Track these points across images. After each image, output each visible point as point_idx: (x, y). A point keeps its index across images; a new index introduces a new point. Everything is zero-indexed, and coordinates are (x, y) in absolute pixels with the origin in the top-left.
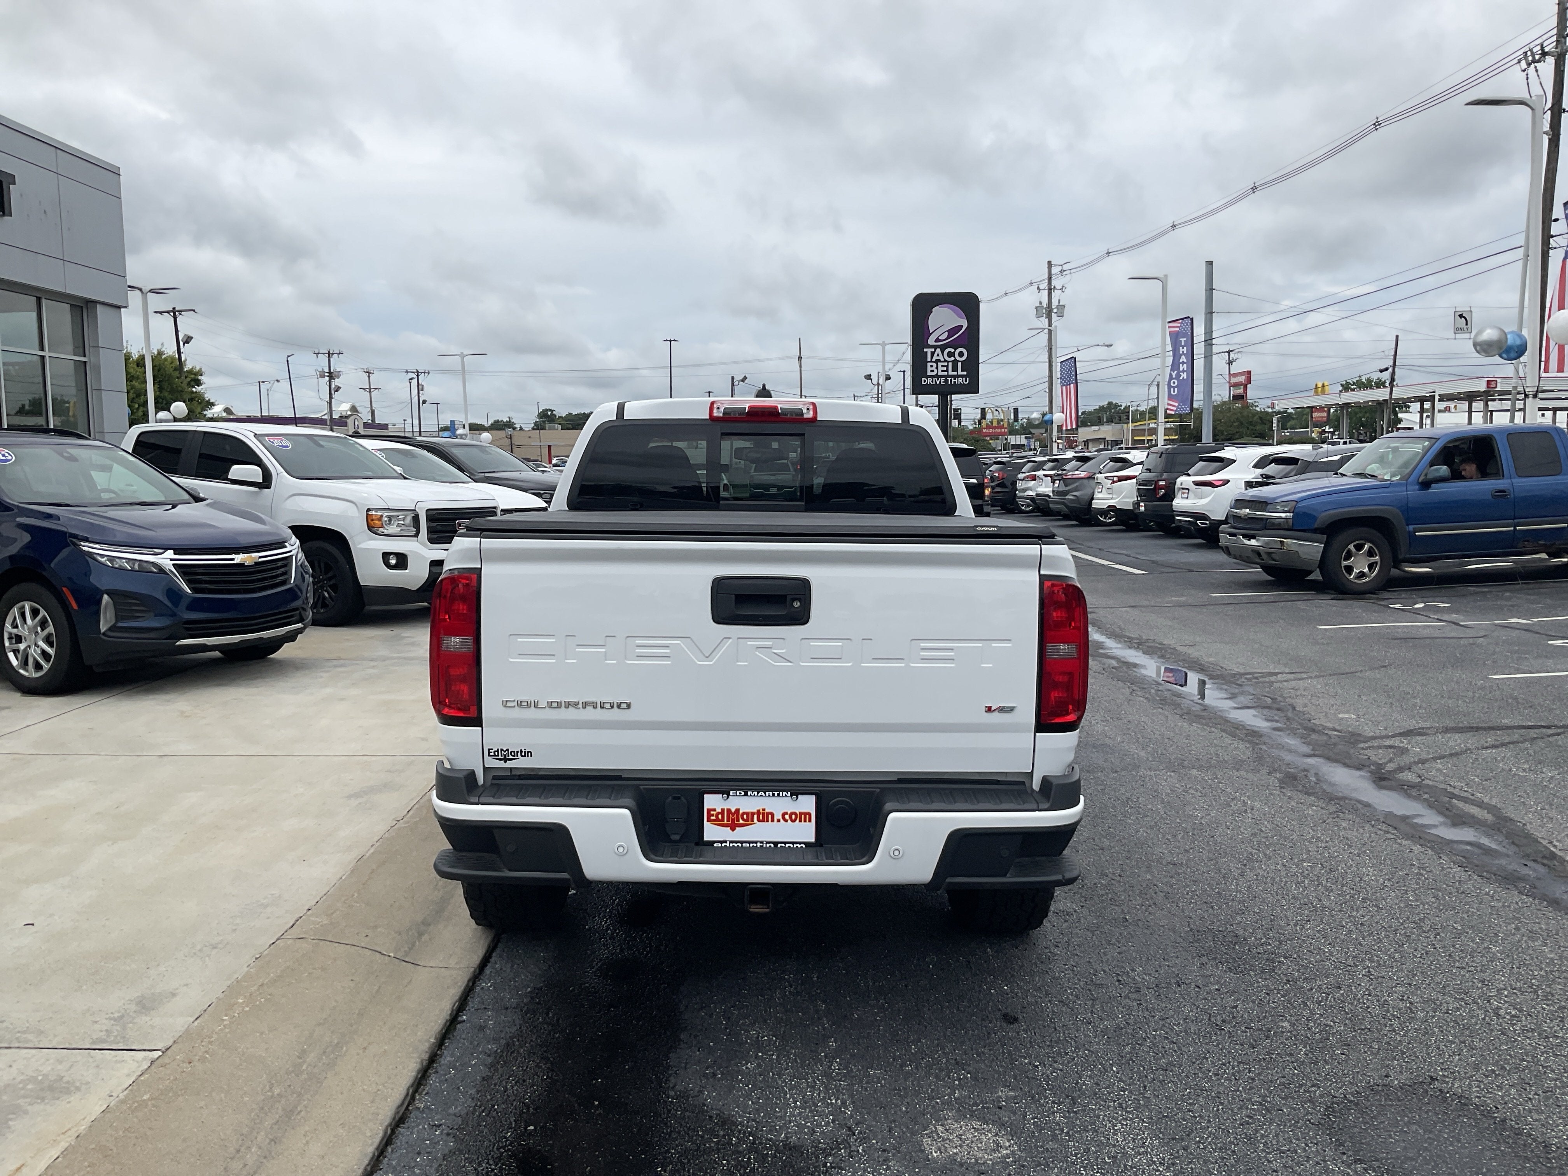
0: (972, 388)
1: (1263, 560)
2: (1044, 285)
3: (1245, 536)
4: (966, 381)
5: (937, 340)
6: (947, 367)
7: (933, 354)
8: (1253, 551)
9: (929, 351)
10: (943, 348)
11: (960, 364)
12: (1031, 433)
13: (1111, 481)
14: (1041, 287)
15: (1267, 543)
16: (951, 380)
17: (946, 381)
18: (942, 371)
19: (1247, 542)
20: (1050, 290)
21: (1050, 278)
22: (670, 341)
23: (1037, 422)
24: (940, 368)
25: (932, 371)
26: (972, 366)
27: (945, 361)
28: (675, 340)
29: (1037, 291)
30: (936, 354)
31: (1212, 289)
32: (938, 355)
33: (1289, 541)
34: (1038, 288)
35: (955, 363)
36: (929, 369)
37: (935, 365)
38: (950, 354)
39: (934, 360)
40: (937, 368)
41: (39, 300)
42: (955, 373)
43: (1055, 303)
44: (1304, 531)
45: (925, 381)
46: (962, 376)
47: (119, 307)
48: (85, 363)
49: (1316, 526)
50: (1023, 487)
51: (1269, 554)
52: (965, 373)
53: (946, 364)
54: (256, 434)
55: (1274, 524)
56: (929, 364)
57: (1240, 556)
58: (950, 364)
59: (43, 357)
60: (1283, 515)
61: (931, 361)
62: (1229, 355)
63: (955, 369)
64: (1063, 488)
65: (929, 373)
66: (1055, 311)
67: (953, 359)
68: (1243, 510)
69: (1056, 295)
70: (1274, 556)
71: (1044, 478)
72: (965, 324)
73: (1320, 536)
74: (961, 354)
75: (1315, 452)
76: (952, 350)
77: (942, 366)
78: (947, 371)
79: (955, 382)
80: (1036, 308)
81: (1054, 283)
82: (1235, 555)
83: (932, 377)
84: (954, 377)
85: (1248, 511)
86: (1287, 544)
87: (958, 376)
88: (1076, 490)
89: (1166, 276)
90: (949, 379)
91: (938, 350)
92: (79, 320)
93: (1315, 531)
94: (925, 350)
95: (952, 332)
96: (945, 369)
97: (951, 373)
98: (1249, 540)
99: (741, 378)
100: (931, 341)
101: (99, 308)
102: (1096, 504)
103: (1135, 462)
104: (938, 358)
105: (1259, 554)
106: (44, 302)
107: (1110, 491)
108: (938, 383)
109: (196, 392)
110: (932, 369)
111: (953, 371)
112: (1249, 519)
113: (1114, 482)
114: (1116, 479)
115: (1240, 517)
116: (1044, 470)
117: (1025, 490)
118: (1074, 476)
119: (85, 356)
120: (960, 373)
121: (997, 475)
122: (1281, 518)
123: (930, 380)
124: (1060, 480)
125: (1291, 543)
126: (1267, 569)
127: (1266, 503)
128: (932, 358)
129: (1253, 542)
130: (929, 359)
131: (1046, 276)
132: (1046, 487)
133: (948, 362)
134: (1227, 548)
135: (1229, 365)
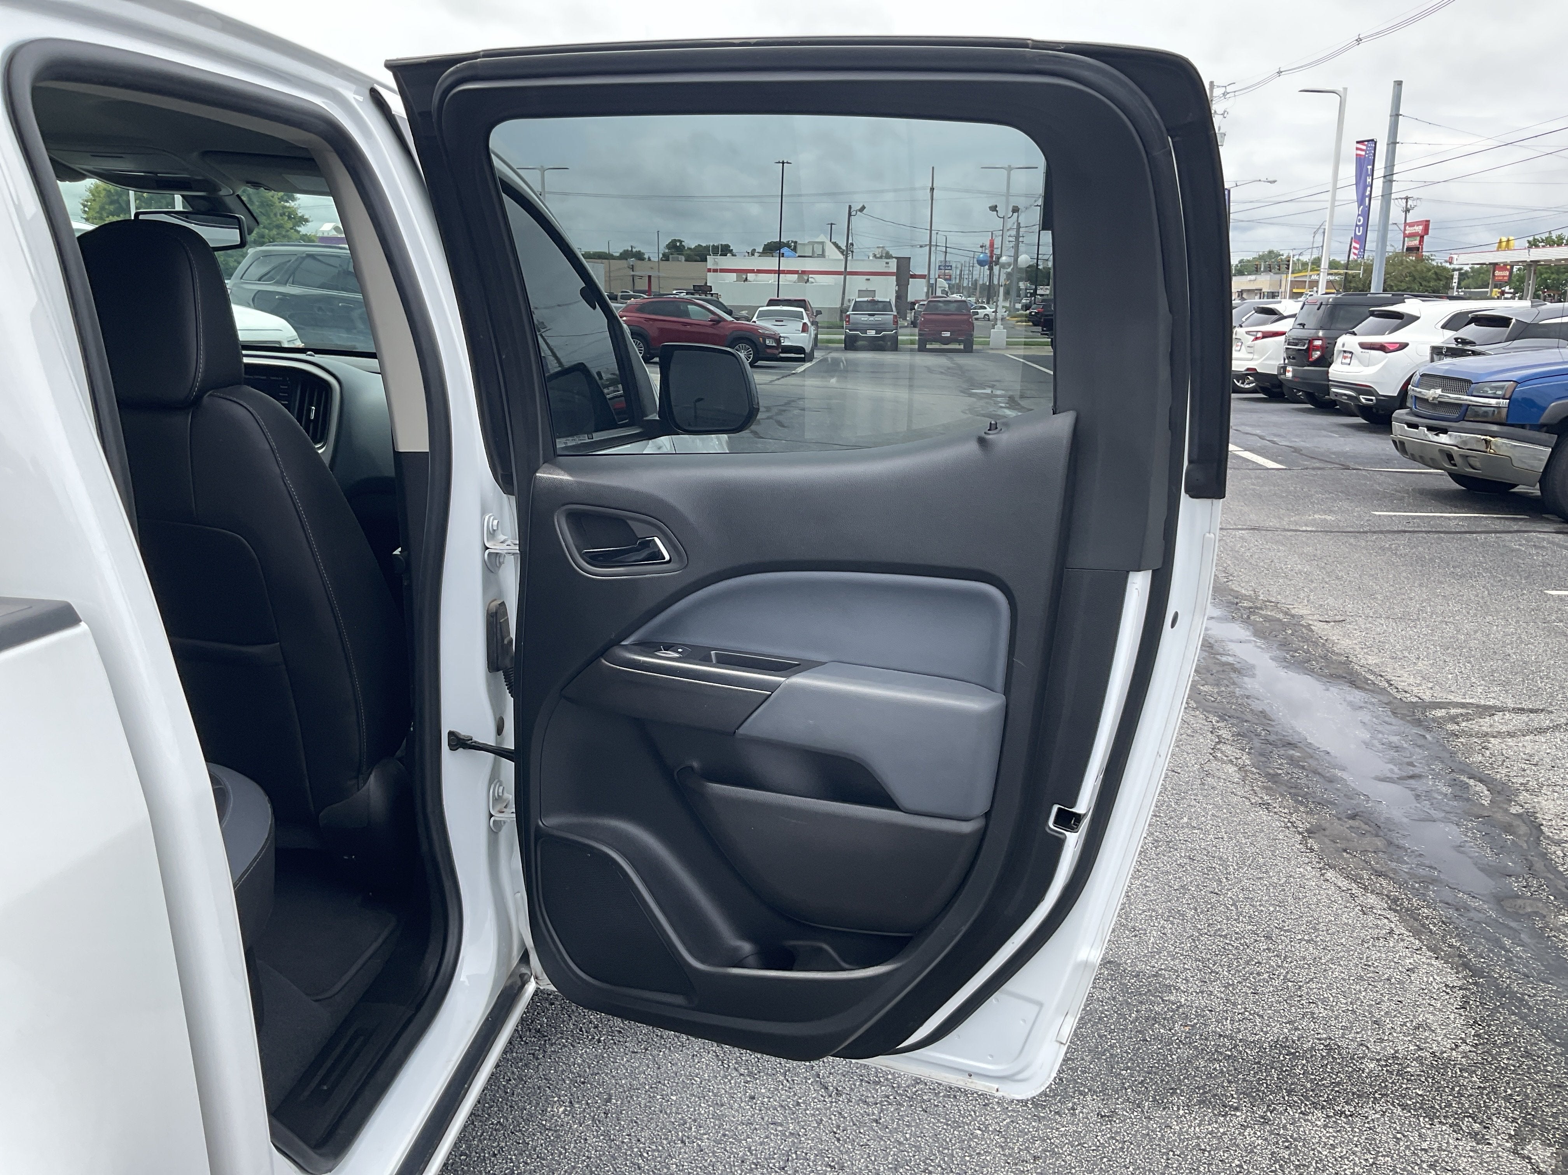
1: (1455, 465)
3: (1430, 429)
8: (1441, 451)
13: (1253, 338)
15: (1465, 442)
19: (1436, 439)
22: (783, 163)
28: (787, 163)
31: (1398, 115)
33: (1499, 440)
44: (1523, 427)
49: (1543, 419)
51: (1465, 457)
55: (1477, 414)
57: (1421, 457)
60: (1493, 402)
62: (1407, 202)
68: (1432, 391)
70: (1472, 461)
73: (1544, 436)
75: (1535, 310)
82: (1412, 455)
85: (1439, 391)
86: (1496, 446)
89: (1345, 89)
93: (1540, 428)
98: (1437, 435)
99: (859, 208)
102: (1234, 365)
103: (1285, 314)
105: (1450, 457)
107: (1252, 350)
109: (289, 207)
112: (1441, 404)
113: (1257, 339)
114: (1259, 335)
115: (1427, 400)
122: (1489, 406)
125: (1502, 445)
126: (1457, 477)
127: (1469, 382)
129: (1443, 438)
134: (1402, 443)
135: (1406, 213)
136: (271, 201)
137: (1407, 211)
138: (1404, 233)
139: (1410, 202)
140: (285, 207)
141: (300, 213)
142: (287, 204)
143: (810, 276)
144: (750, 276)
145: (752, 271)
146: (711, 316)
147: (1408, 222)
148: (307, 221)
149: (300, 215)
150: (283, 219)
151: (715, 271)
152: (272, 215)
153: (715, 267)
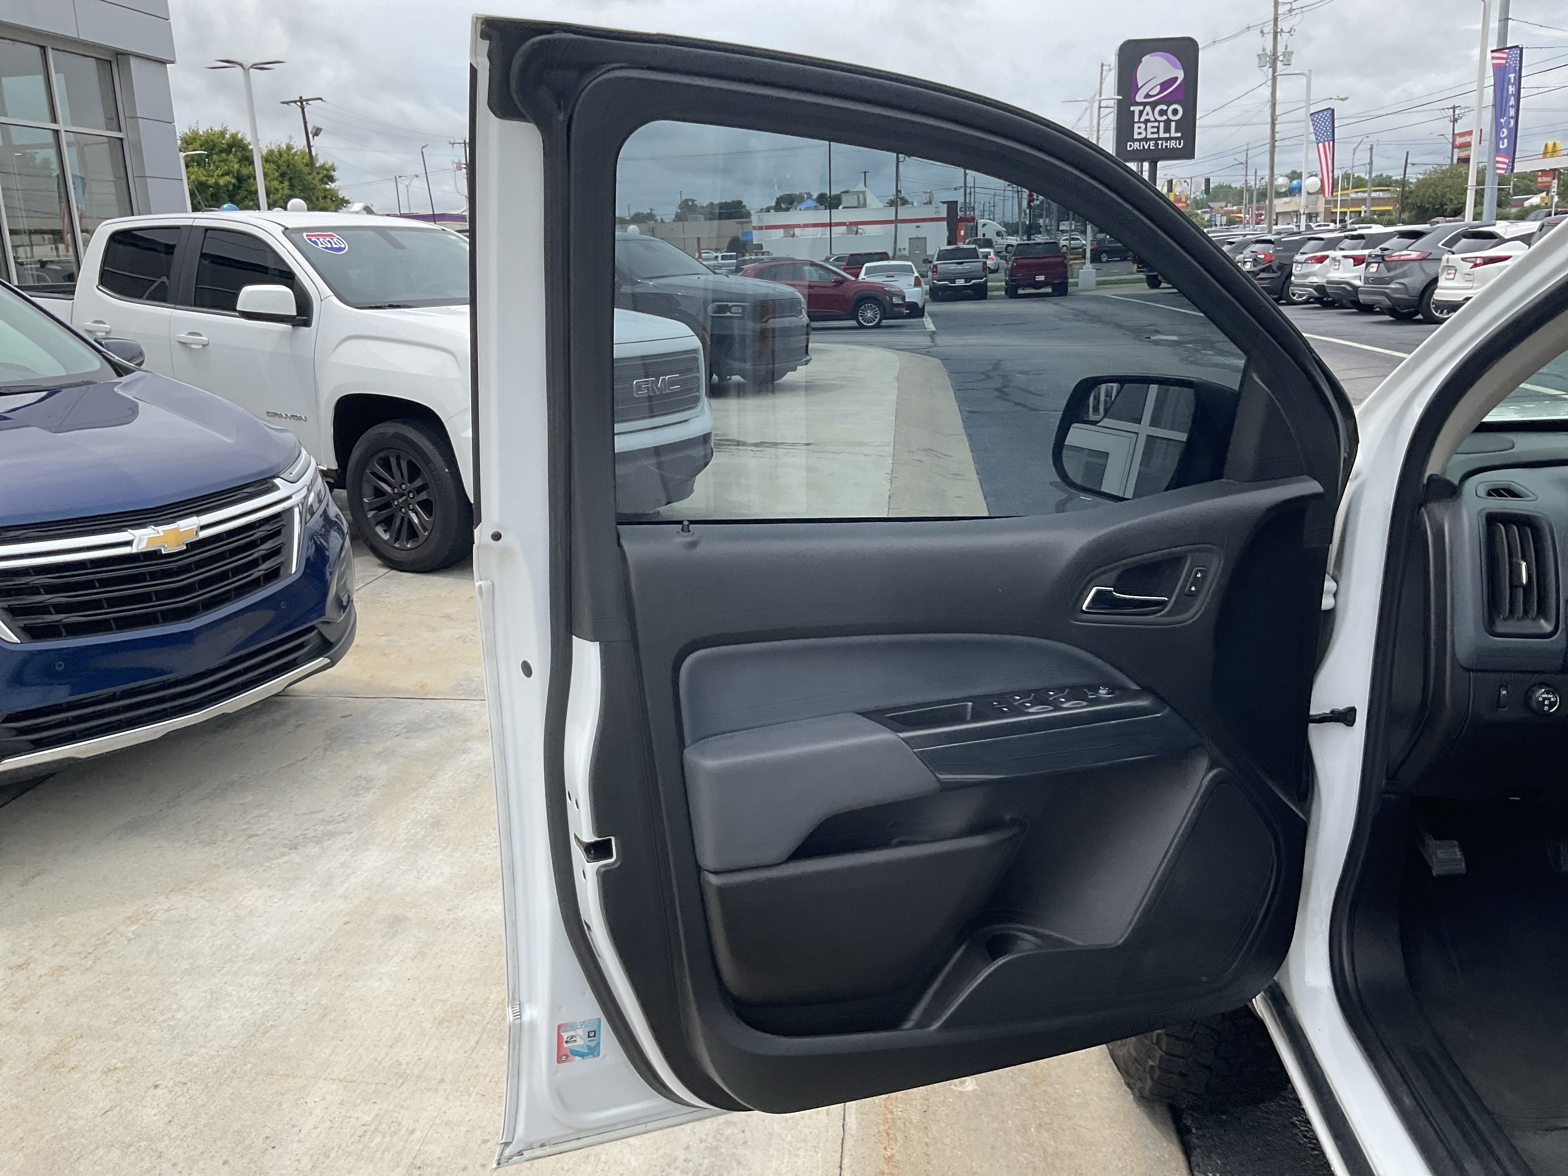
0: (1187, 152)
2: (1269, 28)
4: (1180, 145)
5: (1148, 96)
6: (1158, 128)
7: (1141, 112)
9: (1136, 109)
10: (1153, 105)
11: (1173, 124)
12: (1210, 207)
13: (1472, 264)
14: (1266, 30)
16: (1162, 144)
17: (1156, 145)
18: (1152, 133)
20: (1275, 34)
21: (1276, 20)
23: (1284, 190)
24: (1150, 130)
25: (1140, 133)
26: (1188, 126)
27: (1156, 121)
29: (1261, 35)
30: (1145, 113)
31: (1507, 19)
32: (1147, 114)
34: (1262, 32)
35: (1168, 122)
36: (1136, 130)
37: (1143, 126)
38: (1162, 113)
39: (1142, 120)
40: (1146, 129)
41: (43, 48)
42: (1167, 135)
43: (1281, 49)
45: (1131, 146)
46: (1176, 139)
47: (163, 62)
48: (121, 139)
50: (1303, 272)
52: (1179, 135)
53: (1156, 124)
54: (286, 229)
56: (1136, 125)
58: (1162, 124)
59: (56, 132)
61: (1139, 122)
62: (1454, 112)
63: (1167, 130)
64: (1385, 274)
65: (1136, 136)
66: (1281, 58)
67: (1165, 118)
69: (1282, 40)
71: (1343, 260)
72: (1180, 75)
74: (1175, 112)
76: (1165, 108)
77: (1153, 127)
78: (1158, 132)
79: (1166, 146)
80: (1258, 56)
81: (1280, 25)
83: (1140, 140)
84: (1166, 139)
87: (1170, 139)
88: (1404, 275)
90: (1160, 142)
91: (1148, 108)
92: (108, 79)
94: (1132, 108)
95: (1165, 85)
96: (1155, 130)
97: (1162, 135)
100: (1139, 98)
101: (133, 61)
102: (1441, 295)
103: (1506, 237)
104: (1147, 117)
106: (50, 53)
107: (1471, 278)
108: (1146, 148)
110: (1140, 131)
111: (1165, 132)
113: (1476, 265)
114: (1479, 261)
116: (1342, 249)
117: (1305, 276)
118: (1402, 258)
119: (120, 131)
120: (1173, 134)
121: (1262, 256)
123: (1136, 145)
124: (1379, 263)
128: (1140, 117)
130: (1136, 120)
131: (1272, 16)
132: (1345, 271)
133: (1159, 122)
135: (1454, 124)
136: (312, 183)
137: (1455, 121)
138: (1453, 143)
139: (1457, 112)
140: (325, 190)
141: (341, 194)
142: (328, 187)
143: (859, 227)
144: (797, 231)
145: (799, 226)
146: (835, 277)
147: (1456, 132)
148: (348, 202)
149: (341, 197)
150: (326, 203)
151: (761, 228)
152: (314, 199)
153: (760, 225)
